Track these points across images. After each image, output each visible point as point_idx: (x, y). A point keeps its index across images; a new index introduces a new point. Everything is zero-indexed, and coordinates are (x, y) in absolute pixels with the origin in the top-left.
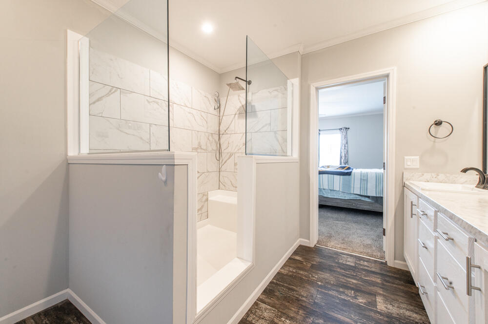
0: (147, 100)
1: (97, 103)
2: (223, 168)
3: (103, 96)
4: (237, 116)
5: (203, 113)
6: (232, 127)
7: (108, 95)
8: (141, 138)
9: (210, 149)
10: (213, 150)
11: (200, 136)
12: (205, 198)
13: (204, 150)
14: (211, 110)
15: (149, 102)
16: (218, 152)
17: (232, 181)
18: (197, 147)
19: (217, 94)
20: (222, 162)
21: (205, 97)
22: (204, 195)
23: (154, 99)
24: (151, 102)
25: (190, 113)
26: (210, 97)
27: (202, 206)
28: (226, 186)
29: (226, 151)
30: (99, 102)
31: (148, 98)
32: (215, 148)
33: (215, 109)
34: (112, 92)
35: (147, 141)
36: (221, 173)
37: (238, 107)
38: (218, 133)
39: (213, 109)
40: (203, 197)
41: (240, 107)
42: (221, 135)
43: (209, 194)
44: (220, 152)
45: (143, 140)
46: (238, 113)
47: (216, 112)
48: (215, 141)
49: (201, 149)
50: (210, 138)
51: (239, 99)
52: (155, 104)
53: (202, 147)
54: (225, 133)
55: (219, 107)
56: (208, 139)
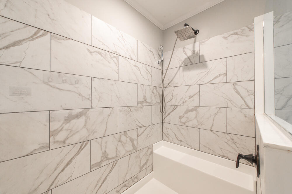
0: (88, 49)
1: (12, 48)
2: (167, 120)
3: (24, 40)
4: (181, 68)
5: (148, 67)
6: (176, 80)
7: (32, 38)
8: (80, 94)
9: (154, 102)
10: (157, 102)
11: (146, 90)
12: (150, 151)
13: (149, 103)
14: (155, 64)
15: (91, 52)
16: (161, 104)
17: (176, 134)
18: (142, 101)
19: (162, 48)
20: (165, 114)
21: (150, 51)
22: (148, 149)
23: (97, 49)
24: (94, 52)
25: (135, 66)
26: (154, 51)
27: (147, 160)
28: (170, 137)
29: (170, 103)
30: (16, 47)
31: (91, 48)
32: (159, 101)
33: (159, 63)
34: (39, 35)
35: (88, 97)
36: (165, 125)
37: (183, 59)
38: (161, 86)
39: (157, 63)
40: (148, 151)
41: (186, 59)
42: (164, 88)
43: (153, 146)
44: (164, 104)
45: (82, 96)
46: (183, 65)
47: (159, 67)
48: (159, 94)
49: (147, 102)
50: (155, 91)
51: (184, 51)
52: (98, 55)
53: (147, 101)
54: (168, 86)
55: (162, 62)
56: (153, 92)
